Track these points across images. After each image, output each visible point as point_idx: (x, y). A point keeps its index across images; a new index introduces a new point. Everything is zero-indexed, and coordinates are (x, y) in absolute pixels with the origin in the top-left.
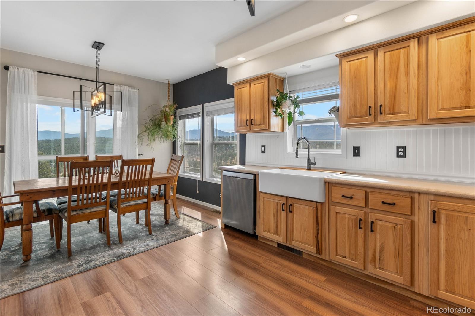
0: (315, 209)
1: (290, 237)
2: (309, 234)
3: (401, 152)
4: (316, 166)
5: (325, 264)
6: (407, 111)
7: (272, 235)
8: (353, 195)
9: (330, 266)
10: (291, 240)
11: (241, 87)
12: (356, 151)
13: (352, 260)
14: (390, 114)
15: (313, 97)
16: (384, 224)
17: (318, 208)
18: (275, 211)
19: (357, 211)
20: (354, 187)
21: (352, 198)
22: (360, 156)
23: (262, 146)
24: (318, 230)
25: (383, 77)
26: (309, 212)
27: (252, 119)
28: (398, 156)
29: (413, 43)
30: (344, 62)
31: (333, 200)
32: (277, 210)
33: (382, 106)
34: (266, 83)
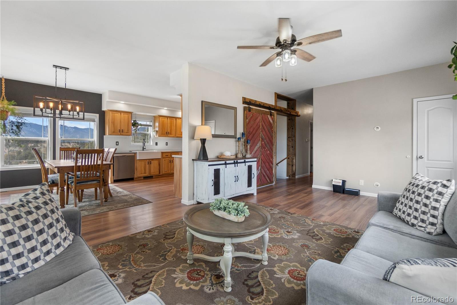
4: (146, 149)
5: (160, 176)
6: (173, 134)
7: (143, 175)
9: (162, 176)
10: (150, 173)
11: (115, 113)
14: (170, 134)
17: (159, 160)
20: (167, 153)
21: (168, 155)
22: (157, 145)
23: (117, 142)
24: (159, 167)
25: (169, 125)
26: (156, 162)
27: (122, 130)
28: (166, 145)
29: (174, 119)
30: (160, 118)
31: (163, 157)
32: (145, 165)
33: (169, 132)
34: (130, 115)
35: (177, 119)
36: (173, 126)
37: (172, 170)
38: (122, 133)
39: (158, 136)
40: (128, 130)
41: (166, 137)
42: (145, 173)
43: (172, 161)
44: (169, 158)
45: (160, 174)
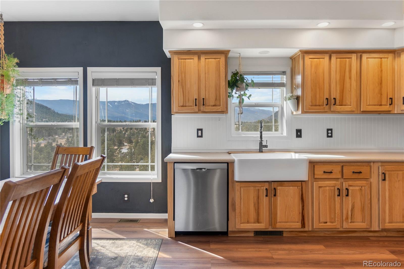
0: (300, 188)
1: (274, 220)
2: (294, 213)
3: (330, 133)
4: (268, 148)
5: (305, 235)
6: (350, 105)
7: (252, 224)
8: (332, 170)
9: (310, 235)
10: (274, 223)
11: (185, 58)
12: (299, 133)
13: (331, 223)
14: (340, 105)
15: (258, 82)
16: (354, 188)
17: (303, 186)
18: (256, 198)
19: (335, 182)
20: (332, 164)
21: (331, 172)
22: (301, 137)
23: (198, 130)
24: (303, 206)
25: (335, 76)
26: (294, 191)
27: (203, 99)
28: (328, 136)
29: (354, 56)
30: (307, 58)
31: (316, 177)
32: (258, 198)
33: (335, 99)
34: (223, 59)
35: (365, 56)
36: (350, 78)
37: (347, 218)
38: (202, 108)
39: (300, 112)
40: (218, 98)
41: (325, 112)
42: (258, 222)
43: (345, 192)
44: (337, 179)
45: (306, 229)
